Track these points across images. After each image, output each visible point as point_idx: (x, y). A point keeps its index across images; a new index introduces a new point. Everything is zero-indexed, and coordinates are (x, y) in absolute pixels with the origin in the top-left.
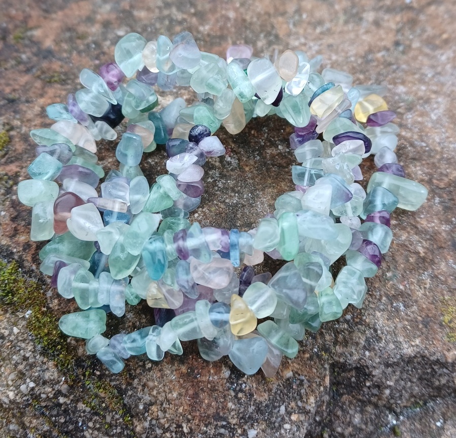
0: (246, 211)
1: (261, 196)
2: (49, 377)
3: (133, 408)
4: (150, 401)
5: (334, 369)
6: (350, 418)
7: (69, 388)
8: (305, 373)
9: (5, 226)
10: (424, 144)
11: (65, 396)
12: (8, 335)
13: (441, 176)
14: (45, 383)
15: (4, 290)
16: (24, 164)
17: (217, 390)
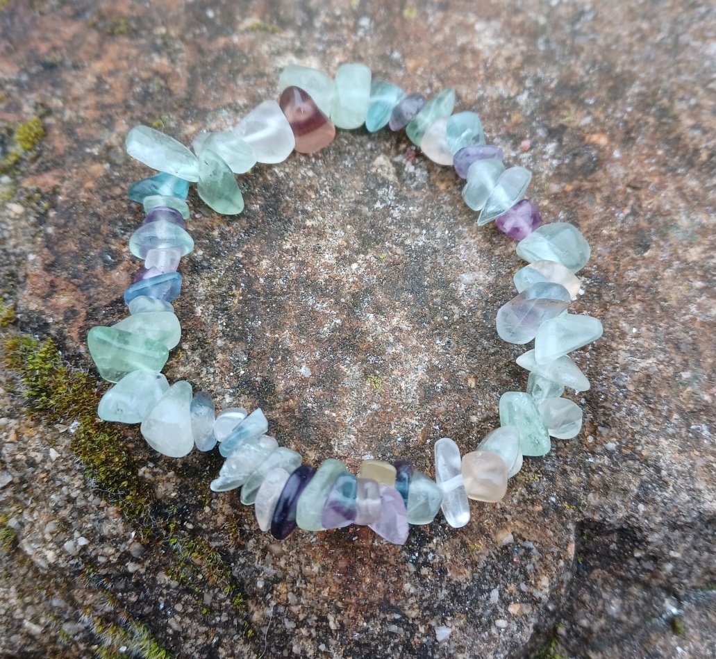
0: (440, 260)
1: (466, 234)
2: (109, 531)
3: (248, 585)
4: (275, 575)
5: (582, 531)
6: (604, 606)
7: (143, 548)
8: (535, 537)
9: (35, 279)
11: (137, 561)
12: (42, 461)
14: (103, 539)
15: (33, 387)
16: (67, 174)
17: (385, 562)
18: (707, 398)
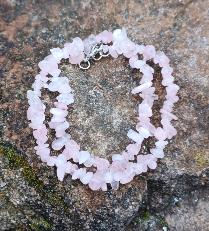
1: (114, 109)
2: (33, 194)
3: (68, 204)
4: (75, 201)
5: (149, 183)
6: (158, 201)
7: (41, 198)
8: (137, 185)
9: (7, 133)
10: (186, 80)
11: (40, 201)
12: (14, 179)
13: (194, 94)
14: (31, 196)
15: (10, 160)
16: (10, 103)
17: (101, 195)
18: (176, 146)
